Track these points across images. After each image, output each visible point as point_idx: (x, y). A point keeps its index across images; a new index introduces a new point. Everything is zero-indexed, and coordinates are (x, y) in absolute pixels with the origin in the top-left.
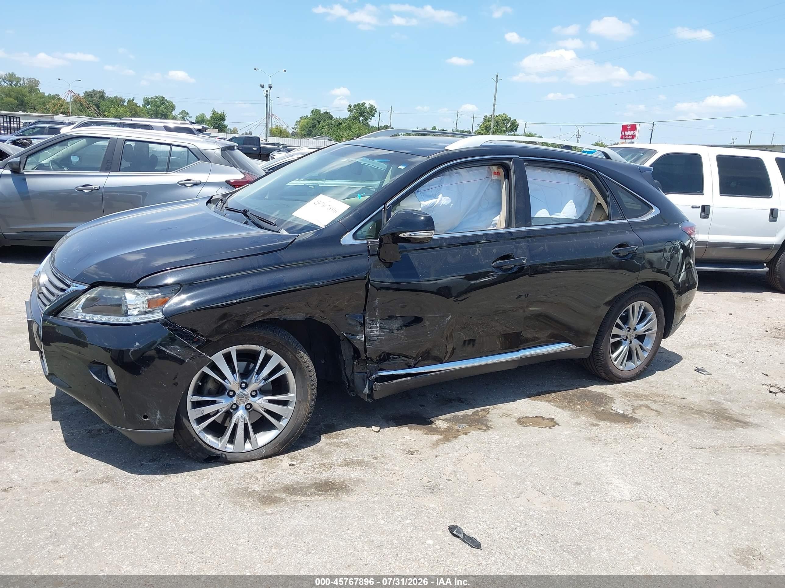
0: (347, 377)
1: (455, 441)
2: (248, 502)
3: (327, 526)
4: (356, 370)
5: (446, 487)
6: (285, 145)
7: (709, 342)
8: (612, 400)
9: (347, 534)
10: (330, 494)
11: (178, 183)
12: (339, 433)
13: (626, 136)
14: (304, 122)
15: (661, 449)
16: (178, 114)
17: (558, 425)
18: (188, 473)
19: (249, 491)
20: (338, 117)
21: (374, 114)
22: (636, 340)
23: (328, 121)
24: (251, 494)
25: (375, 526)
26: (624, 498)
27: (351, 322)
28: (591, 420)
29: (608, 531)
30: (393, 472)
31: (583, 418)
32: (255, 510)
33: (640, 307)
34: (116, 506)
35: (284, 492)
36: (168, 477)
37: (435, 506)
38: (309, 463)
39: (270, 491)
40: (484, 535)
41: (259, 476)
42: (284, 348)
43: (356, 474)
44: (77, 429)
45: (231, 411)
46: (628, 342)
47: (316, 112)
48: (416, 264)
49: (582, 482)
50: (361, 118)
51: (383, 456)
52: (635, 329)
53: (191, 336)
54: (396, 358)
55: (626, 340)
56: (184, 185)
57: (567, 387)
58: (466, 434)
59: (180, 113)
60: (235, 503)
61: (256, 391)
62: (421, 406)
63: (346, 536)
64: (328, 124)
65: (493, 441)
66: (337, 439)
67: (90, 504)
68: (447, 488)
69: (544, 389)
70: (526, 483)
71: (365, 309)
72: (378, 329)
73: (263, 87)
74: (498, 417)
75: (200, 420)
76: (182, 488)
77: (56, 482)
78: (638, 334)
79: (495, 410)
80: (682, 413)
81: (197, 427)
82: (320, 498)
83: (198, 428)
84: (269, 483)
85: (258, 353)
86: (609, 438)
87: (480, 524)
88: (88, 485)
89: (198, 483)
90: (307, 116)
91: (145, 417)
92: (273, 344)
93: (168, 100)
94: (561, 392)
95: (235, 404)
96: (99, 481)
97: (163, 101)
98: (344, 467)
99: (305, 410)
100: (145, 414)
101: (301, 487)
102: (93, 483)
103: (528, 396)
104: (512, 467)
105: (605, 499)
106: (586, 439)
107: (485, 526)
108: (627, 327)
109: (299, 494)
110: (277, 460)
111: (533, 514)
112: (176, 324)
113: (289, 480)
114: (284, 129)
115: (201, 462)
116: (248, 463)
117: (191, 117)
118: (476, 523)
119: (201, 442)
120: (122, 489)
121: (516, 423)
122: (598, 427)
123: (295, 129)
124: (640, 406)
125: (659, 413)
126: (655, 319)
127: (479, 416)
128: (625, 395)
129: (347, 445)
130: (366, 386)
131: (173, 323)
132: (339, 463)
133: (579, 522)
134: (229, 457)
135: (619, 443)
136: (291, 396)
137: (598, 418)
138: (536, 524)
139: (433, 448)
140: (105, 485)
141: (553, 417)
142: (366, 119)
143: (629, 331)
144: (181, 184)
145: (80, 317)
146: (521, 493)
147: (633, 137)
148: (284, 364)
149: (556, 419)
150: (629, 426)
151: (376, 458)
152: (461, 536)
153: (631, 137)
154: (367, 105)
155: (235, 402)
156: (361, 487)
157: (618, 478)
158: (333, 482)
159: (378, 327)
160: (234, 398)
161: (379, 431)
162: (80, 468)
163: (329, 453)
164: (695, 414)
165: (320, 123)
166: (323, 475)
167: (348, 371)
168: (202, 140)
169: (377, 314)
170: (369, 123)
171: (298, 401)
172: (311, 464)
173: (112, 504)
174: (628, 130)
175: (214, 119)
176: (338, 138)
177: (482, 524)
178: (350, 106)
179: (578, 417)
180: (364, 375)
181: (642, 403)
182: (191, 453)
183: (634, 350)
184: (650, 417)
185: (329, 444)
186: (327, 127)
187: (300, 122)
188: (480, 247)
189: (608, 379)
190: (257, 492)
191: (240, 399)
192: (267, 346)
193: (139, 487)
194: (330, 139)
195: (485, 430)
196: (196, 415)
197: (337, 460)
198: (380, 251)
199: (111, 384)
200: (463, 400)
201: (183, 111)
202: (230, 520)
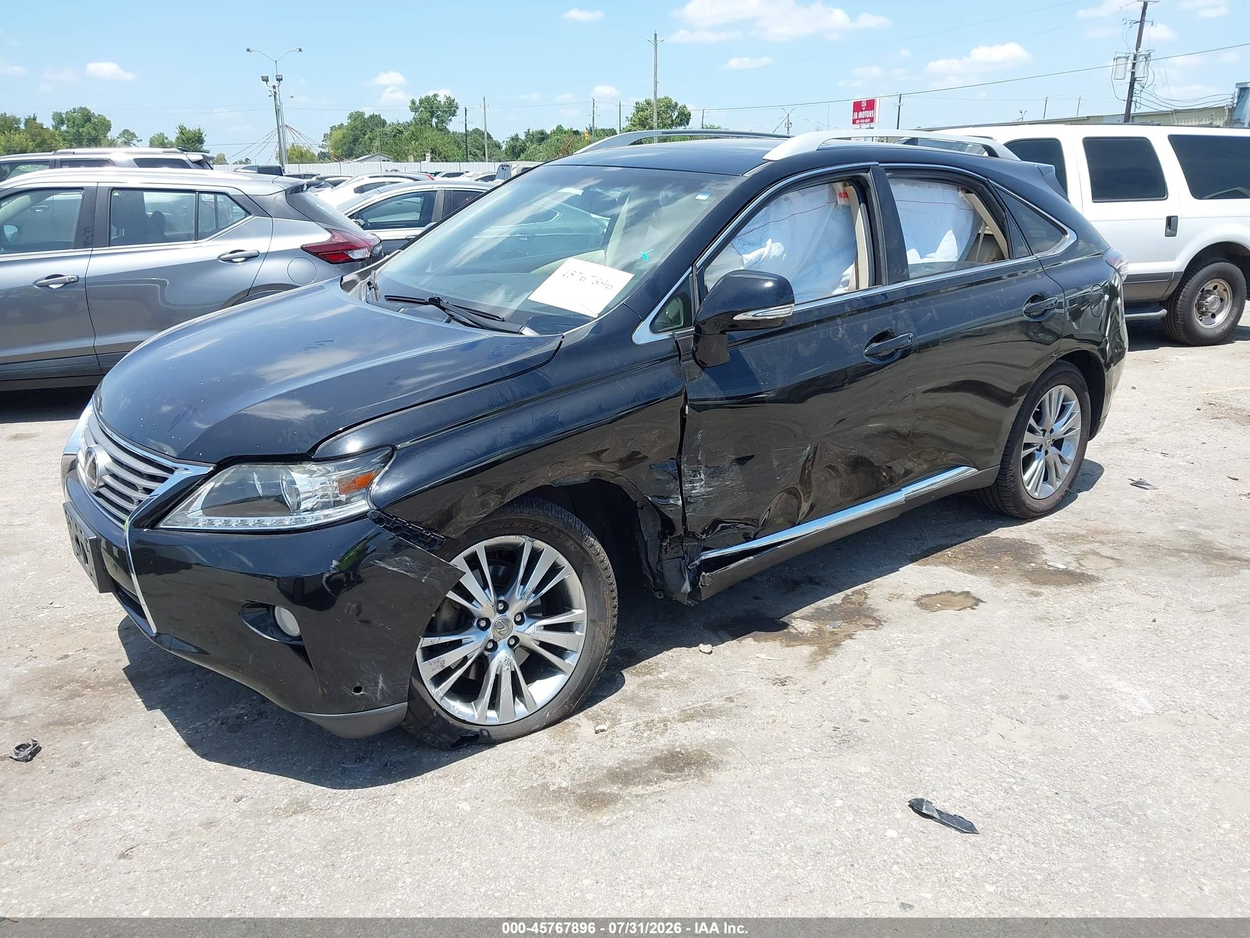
0: (649, 566)
1: (839, 652)
2: (561, 809)
3: (714, 833)
4: (664, 556)
5: (868, 734)
6: (319, 177)
7: (1127, 437)
8: (1039, 549)
9: (754, 841)
10: (689, 775)
11: (219, 257)
12: (649, 663)
13: (860, 119)
14: (338, 135)
15: (1154, 621)
16: (118, 138)
17: (982, 601)
18: (432, 772)
19: (551, 789)
20: (395, 122)
21: (455, 112)
22: (1054, 448)
23: (378, 130)
24: (559, 795)
25: (790, 820)
26: (1146, 711)
27: (659, 477)
28: (1026, 587)
29: (1151, 771)
30: (770, 720)
31: (1013, 585)
32: (580, 824)
33: (1060, 393)
34: (340, 854)
35: (613, 782)
36: (401, 787)
37: (867, 770)
38: (626, 726)
39: (588, 784)
40: (969, 808)
41: (555, 759)
42: (562, 535)
43: (714, 733)
44: (199, 721)
45: (486, 653)
46: (1043, 452)
47: (356, 117)
48: (753, 365)
49: (1068, 693)
50: (434, 120)
51: (741, 694)
52: (1052, 431)
53: (423, 535)
54: (729, 527)
55: (1039, 450)
56: (230, 260)
57: (959, 536)
58: (850, 636)
59: (120, 135)
60: (539, 815)
61: (521, 614)
62: (756, 598)
63: (755, 846)
64: (380, 135)
65: (899, 643)
66: (650, 674)
67: (291, 857)
68: (869, 736)
69: (930, 544)
70: (985, 707)
71: (680, 452)
72: (703, 482)
73: (266, 79)
74: (885, 602)
75: (439, 679)
76: (436, 803)
77: (209, 824)
78: (1056, 438)
79: (875, 590)
80: (1151, 556)
81: (437, 690)
82: (675, 783)
83: (438, 693)
84: (579, 769)
85: (520, 549)
86: (1069, 613)
87: (954, 789)
88: (269, 821)
89: (459, 790)
90: (342, 124)
91: (358, 689)
92: (544, 530)
93: (96, 114)
94: (957, 546)
95: (490, 641)
96: (286, 811)
97: (87, 117)
98: (687, 722)
99: (604, 634)
100: (358, 684)
101: (635, 769)
102: (276, 815)
103: (913, 559)
104: (951, 683)
105: (1118, 717)
106: (1036, 620)
107: (963, 792)
108: (1041, 428)
109: (639, 782)
110: (572, 727)
111: (1024, 760)
112: (397, 517)
113: (610, 759)
114: (305, 149)
115: (446, 750)
116: (525, 738)
117: (141, 140)
118: (946, 788)
119: (444, 715)
120: (333, 819)
121: (917, 608)
122: (1042, 598)
123: (325, 148)
124: (1085, 554)
125: (1119, 562)
126: (1078, 411)
127: (853, 603)
128: (1054, 538)
129: (672, 683)
130: (685, 580)
131: (392, 517)
132: (676, 716)
133: (1100, 762)
134: (494, 733)
135: (1087, 620)
136: (578, 613)
137: (1035, 582)
138: (1038, 776)
139: (812, 669)
140: (301, 817)
141: (967, 589)
142: (443, 122)
143: (1044, 435)
144: (225, 260)
145: (201, 526)
146: (986, 725)
147: (872, 120)
148: (563, 561)
149: (973, 591)
150: (1086, 588)
151: (730, 699)
152: (936, 815)
153: (869, 120)
154: (442, 99)
155: (492, 638)
156: (734, 754)
157: (1119, 680)
158: (683, 752)
159: (702, 480)
160: (490, 630)
161: (711, 652)
162: (240, 792)
163: (650, 701)
164: (1170, 556)
165: (365, 135)
166: (662, 743)
167: (652, 559)
168: (250, 179)
169: (699, 458)
170: (448, 127)
171: (592, 621)
172: (631, 724)
173: (329, 850)
174: (864, 109)
175: (183, 140)
176: (399, 156)
177: (956, 790)
178: (413, 102)
179: (1003, 584)
180: (680, 562)
181: (1086, 547)
182: (429, 738)
183: (1052, 463)
184: (1109, 570)
185: (643, 685)
186: (378, 139)
187: (331, 134)
188: (843, 324)
189: (1019, 515)
190: (566, 790)
191: (498, 630)
192: (534, 534)
193: (361, 812)
194: (386, 159)
195: (877, 626)
196: (433, 670)
197: (669, 712)
198: (697, 348)
199: (287, 639)
200: (817, 580)
201: (126, 132)
202: (548, 848)
